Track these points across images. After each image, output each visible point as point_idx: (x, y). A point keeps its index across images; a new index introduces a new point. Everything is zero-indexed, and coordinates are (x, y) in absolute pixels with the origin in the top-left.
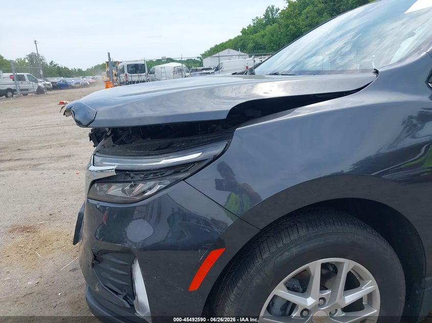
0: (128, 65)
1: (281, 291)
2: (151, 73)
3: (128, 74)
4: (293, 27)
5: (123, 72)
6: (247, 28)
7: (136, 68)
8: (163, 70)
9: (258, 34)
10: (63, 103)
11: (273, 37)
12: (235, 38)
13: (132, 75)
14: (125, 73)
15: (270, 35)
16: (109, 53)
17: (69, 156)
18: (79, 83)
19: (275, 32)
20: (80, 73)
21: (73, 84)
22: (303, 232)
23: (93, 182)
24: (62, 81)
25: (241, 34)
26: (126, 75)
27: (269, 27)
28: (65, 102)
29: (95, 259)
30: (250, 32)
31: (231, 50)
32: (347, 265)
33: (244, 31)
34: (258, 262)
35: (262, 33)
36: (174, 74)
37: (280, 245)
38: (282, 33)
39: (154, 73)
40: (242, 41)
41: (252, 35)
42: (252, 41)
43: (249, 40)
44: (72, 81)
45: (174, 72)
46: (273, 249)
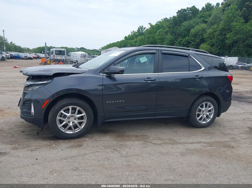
0: (55, 50)
1: (62, 111)
2: (68, 56)
3: (55, 55)
4: (152, 39)
5: (53, 54)
6: (127, 36)
7: (60, 53)
8: (75, 55)
9: (133, 40)
10: (16, 67)
11: (141, 43)
12: (121, 41)
13: (58, 56)
14: (54, 54)
15: (140, 42)
16: (46, 43)
17: (18, 91)
18: (27, 57)
19: (142, 40)
20: (28, 50)
21: (23, 57)
22: (67, 99)
23: (25, 87)
24: (16, 55)
25: (124, 39)
26: (54, 55)
27: (139, 37)
28: (17, 67)
29: (23, 103)
30: (129, 39)
31: (116, 47)
32: (78, 108)
33: (126, 38)
34: (57, 104)
35: (135, 40)
36: (81, 58)
37: (62, 101)
38: (146, 41)
39: (70, 56)
40: (124, 43)
41: (130, 40)
42: (129, 44)
43: (128, 43)
44: (22, 55)
45: (81, 56)
46: (61, 102)
